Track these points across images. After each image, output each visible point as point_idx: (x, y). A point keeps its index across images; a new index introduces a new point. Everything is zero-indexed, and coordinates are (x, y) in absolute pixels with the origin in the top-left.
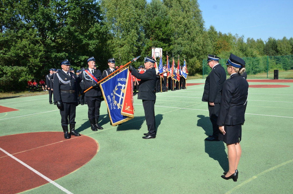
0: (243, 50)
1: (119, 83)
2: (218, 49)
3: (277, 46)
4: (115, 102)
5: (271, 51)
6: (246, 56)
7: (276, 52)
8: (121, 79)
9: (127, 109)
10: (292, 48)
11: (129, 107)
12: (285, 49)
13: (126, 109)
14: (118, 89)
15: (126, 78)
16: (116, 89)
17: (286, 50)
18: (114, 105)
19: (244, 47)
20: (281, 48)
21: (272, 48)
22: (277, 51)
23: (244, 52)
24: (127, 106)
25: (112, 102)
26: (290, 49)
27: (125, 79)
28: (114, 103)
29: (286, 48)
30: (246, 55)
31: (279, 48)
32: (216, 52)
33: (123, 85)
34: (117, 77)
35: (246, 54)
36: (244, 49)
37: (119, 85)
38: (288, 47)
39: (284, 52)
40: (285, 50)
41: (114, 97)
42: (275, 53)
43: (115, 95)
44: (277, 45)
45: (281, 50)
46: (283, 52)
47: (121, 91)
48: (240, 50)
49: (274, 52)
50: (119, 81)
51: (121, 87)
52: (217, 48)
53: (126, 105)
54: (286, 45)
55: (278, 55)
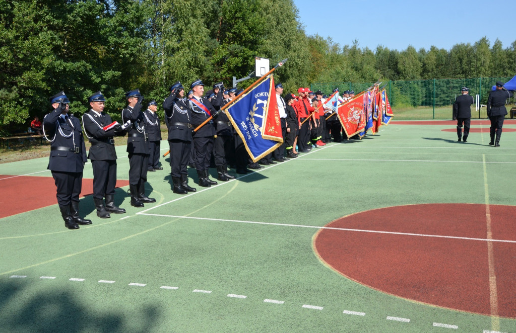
0: (357, 67)
1: (258, 99)
3: (397, 63)
4: (256, 126)
5: (387, 72)
7: (396, 73)
8: (262, 94)
9: (271, 130)
10: (422, 67)
11: (273, 128)
12: (410, 67)
13: (269, 131)
14: (257, 108)
15: (268, 91)
16: (255, 108)
17: (413, 70)
18: (255, 130)
19: (358, 63)
20: (404, 66)
21: (389, 66)
22: (398, 72)
23: (358, 71)
24: (271, 126)
25: (249, 129)
26: (419, 68)
27: (266, 93)
28: (253, 128)
29: (412, 67)
30: (364, 77)
31: (400, 66)
33: (265, 101)
34: (254, 93)
36: (360, 67)
37: (259, 101)
38: (416, 65)
39: (409, 74)
40: (411, 70)
41: (253, 120)
42: (394, 75)
43: (254, 117)
44: (398, 60)
45: (405, 70)
46: (407, 74)
47: (262, 110)
48: (353, 68)
49: (393, 72)
50: (258, 98)
51: (262, 105)
53: (269, 125)
54: (412, 60)
55: (400, 78)
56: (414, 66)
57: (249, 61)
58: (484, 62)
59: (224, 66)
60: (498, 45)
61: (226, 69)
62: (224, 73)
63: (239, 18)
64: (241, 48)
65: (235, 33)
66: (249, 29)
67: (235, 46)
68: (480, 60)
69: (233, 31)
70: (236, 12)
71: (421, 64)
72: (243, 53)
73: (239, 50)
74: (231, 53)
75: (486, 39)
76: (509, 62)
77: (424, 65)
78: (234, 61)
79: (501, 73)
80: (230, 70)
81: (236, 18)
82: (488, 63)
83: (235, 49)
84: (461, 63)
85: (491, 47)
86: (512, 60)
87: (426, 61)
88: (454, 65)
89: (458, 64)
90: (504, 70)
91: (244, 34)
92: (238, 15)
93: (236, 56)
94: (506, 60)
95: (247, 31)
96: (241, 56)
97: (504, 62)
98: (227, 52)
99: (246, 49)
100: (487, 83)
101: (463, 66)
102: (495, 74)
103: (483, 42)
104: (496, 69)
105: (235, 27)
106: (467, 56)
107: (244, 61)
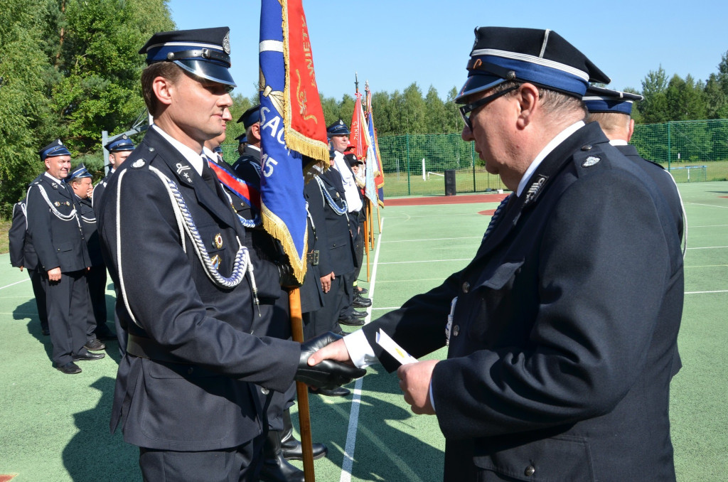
57: (120, 105)
58: (418, 116)
59: (75, 115)
60: (432, 95)
61: (81, 121)
62: (77, 128)
63: (98, 30)
64: (105, 84)
65: (92, 57)
66: (119, 50)
67: (95, 80)
68: (412, 112)
69: (88, 52)
70: (93, 21)
72: (109, 91)
73: (101, 87)
74: (86, 93)
75: (417, 86)
76: (448, 116)
78: (96, 107)
79: (440, 129)
80: (87, 124)
81: (93, 31)
82: (423, 116)
83: (95, 85)
84: (388, 117)
85: (424, 96)
86: (451, 114)
88: (380, 119)
89: (384, 117)
90: (443, 126)
91: (110, 59)
92: (98, 25)
93: (96, 97)
94: (444, 113)
95: (115, 54)
96: (106, 98)
97: (443, 116)
98: (81, 91)
99: (114, 86)
100: (423, 144)
101: (392, 120)
102: (433, 131)
103: (413, 89)
104: (432, 125)
105: (93, 47)
106: (396, 108)
107: (111, 108)
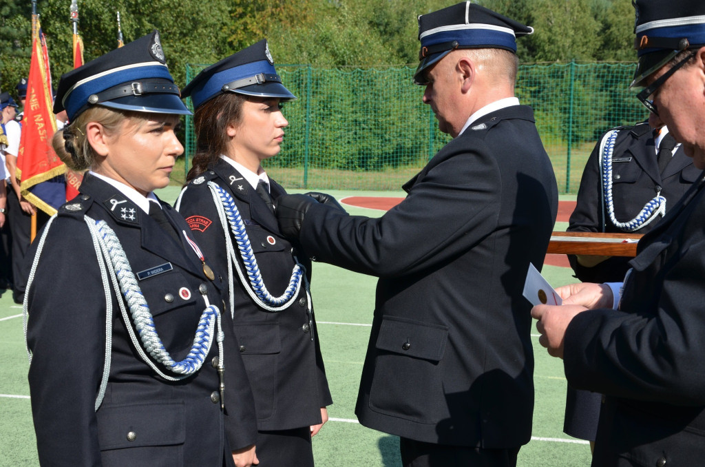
0: (387, 24)
2: (242, 16)
6: (403, 63)
7: (526, 50)
10: (599, 35)
12: (567, 34)
17: (573, 42)
19: (392, 12)
20: (550, 30)
23: (392, 34)
26: (592, 37)
29: (571, 33)
30: (405, 56)
32: (234, 32)
35: (401, 50)
36: (395, 24)
38: (584, 28)
39: (562, 54)
40: (568, 42)
44: (534, 14)
45: (551, 41)
46: (558, 53)
52: (240, 10)
54: (572, 14)
56: (575, 29)
71: (598, 26)
77: (607, 26)
87: (611, 18)
